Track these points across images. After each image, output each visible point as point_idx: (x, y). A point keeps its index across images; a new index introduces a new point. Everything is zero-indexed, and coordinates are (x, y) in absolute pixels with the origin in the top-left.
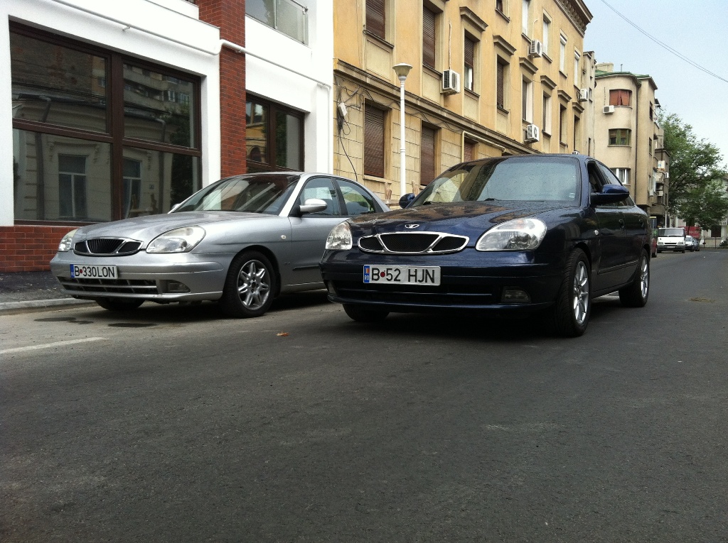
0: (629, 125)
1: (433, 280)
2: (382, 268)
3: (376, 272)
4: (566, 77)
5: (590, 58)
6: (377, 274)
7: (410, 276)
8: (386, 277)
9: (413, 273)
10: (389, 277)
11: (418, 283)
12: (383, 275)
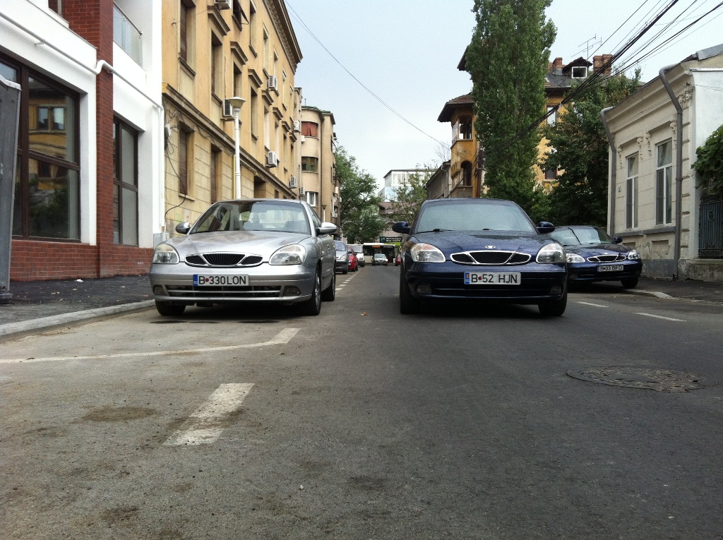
0: (317, 154)
1: (516, 281)
2: (479, 275)
3: (474, 277)
4: (286, 110)
5: (299, 94)
6: (476, 278)
7: (500, 279)
8: (482, 280)
9: (502, 277)
10: (485, 280)
11: (506, 284)
12: (480, 278)
